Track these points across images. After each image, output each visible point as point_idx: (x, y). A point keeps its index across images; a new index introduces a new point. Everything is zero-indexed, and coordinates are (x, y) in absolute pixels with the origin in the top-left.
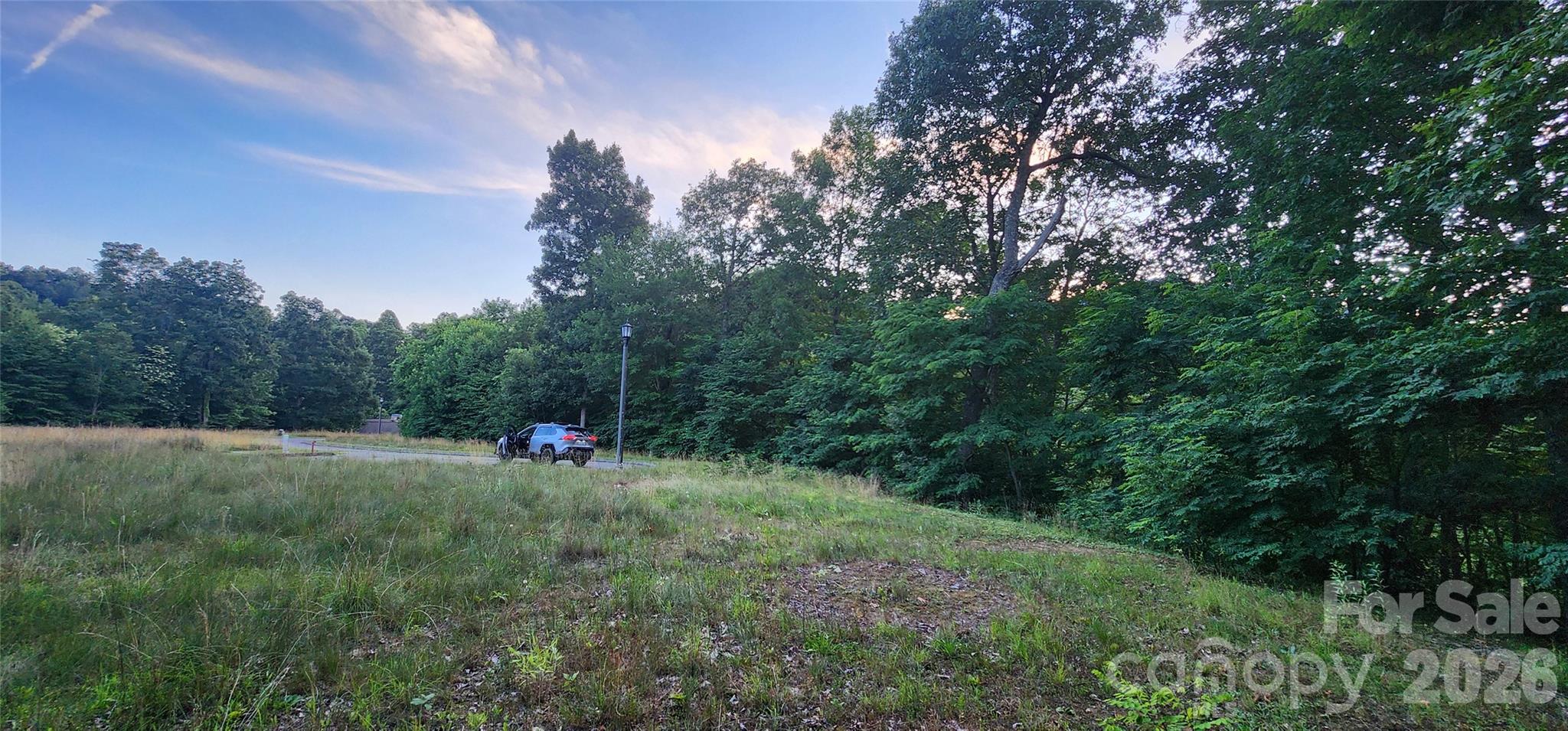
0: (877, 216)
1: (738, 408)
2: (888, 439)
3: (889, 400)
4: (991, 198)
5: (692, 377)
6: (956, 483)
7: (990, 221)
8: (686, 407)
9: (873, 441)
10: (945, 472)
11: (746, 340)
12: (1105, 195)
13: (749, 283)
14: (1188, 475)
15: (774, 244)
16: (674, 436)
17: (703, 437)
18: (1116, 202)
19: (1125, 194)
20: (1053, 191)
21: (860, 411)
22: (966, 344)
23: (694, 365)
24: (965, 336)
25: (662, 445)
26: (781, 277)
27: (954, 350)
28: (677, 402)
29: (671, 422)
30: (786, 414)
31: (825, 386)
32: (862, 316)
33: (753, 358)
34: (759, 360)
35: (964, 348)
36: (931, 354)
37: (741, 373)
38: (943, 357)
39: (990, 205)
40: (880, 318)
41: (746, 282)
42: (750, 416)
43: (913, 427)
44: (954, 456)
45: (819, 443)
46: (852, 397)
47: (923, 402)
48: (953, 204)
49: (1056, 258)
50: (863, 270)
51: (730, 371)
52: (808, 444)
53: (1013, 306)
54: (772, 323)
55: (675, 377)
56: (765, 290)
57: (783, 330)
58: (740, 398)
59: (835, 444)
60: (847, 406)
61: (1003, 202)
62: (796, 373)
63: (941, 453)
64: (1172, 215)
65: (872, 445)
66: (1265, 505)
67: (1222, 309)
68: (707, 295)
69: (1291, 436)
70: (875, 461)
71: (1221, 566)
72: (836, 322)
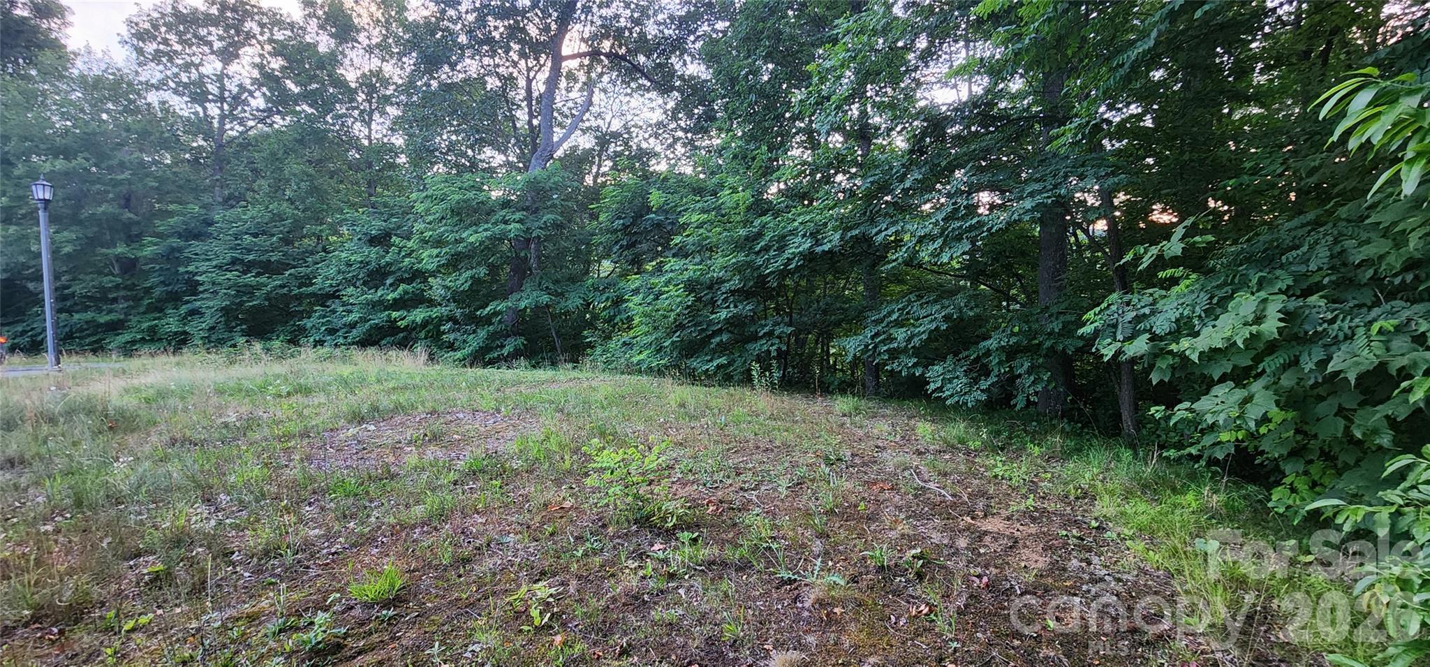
0: (411, 83)
1: (249, 290)
2: (435, 312)
3: (433, 274)
4: (529, 81)
5: (172, 257)
6: (503, 346)
7: (530, 106)
8: (168, 293)
9: (419, 315)
10: (492, 336)
11: (252, 212)
12: (626, 95)
13: (249, 144)
14: (673, 315)
15: (281, 101)
16: (152, 330)
17: (197, 328)
18: (636, 101)
19: (642, 96)
20: (584, 83)
21: (402, 287)
22: (507, 218)
23: (175, 242)
24: (506, 210)
25: (133, 342)
26: (297, 141)
27: (495, 224)
28: (151, 288)
29: (144, 313)
30: (313, 295)
31: (361, 262)
32: (401, 189)
33: (264, 233)
34: (273, 235)
35: (506, 222)
36: (474, 228)
37: (249, 251)
38: (486, 230)
39: (529, 90)
40: (419, 190)
41: (245, 144)
42: (266, 300)
43: (457, 297)
44: (500, 322)
45: (357, 322)
46: (394, 273)
47: (469, 273)
48: (492, 83)
49: (588, 146)
50: (398, 141)
51: (231, 248)
52: (345, 325)
53: (550, 184)
54: (287, 193)
55: (145, 257)
56: (273, 154)
57: (303, 202)
58: (249, 279)
59: (376, 321)
60: (388, 282)
61: (539, 87)
62: (324, 250)
63: (487, 320)
64: (675, 118)
65: (418, 320)
66: (720, 332)
67: (699, 190)
68: (187, 156)
69: (735, 283)
70: (422, 335)
71: (693, 377)
72: (371, 195)
